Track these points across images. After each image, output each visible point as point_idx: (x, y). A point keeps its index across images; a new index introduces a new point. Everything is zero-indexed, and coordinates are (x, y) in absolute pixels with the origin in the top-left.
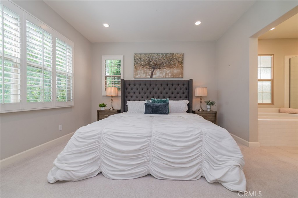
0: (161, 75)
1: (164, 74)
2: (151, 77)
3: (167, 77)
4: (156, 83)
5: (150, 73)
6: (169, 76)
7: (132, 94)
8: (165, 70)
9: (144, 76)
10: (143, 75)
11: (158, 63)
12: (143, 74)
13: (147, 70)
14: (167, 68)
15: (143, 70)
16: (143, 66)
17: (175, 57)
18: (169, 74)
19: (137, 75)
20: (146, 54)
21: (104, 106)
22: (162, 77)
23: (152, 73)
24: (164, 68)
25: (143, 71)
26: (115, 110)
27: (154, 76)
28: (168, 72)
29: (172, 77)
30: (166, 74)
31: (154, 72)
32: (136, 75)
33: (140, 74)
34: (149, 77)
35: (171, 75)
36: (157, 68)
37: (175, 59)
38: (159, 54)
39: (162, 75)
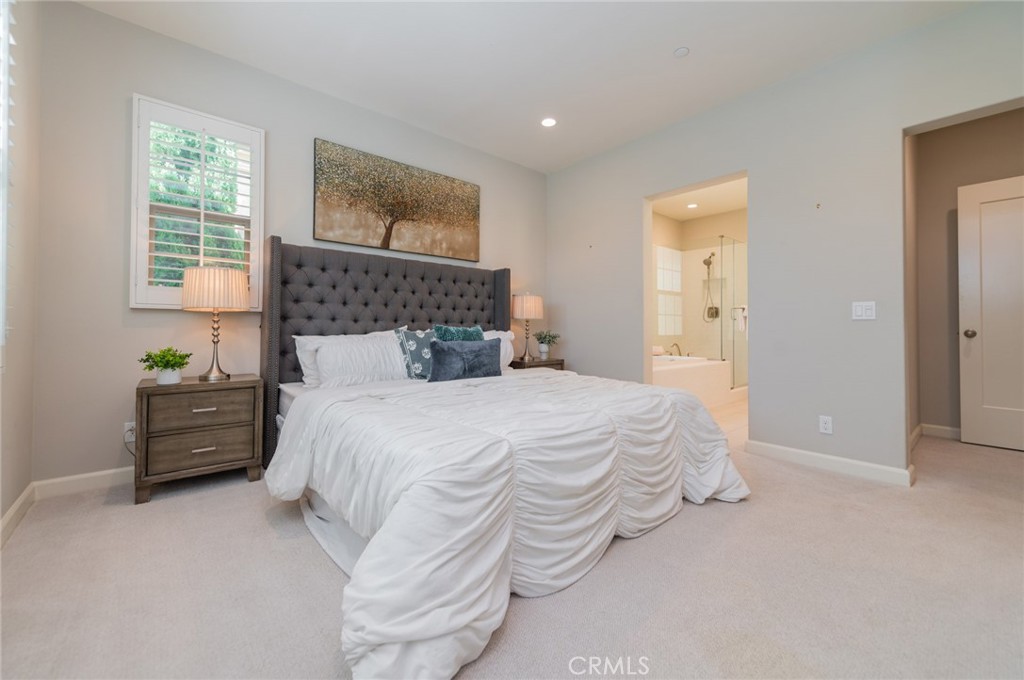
0: (418, 244)
1: (428, 240)
2: (385, 245)
3: (437, 252)
4: (406, 269)
5: (382, 231)
6: (441, 249)
7: (309, 306)
8: (429, 227)
9: (358, 236)
10: (354, 233)
11: (408, 199)
12: (356, 228)
13: (371, 216)
14: (436, 223)
15: (354, 215)
16: (355, 197)
17: (458, 192)
18: (441, 244)
19: (331, 228)
20: (366, 155)
22: (422, 251)
23: (389, 230)
24: (427, 222)
25: (353, 219)
26: (231, 380)
27: (394, 244)
28: (439, 236)
29: (450, 254)
30: (434, 242)
31: (395, 227)
32: (324, 228)
33: (341, 227)
34: (378, 242)
35: (449, 249)
36: (404, 218)
37: (458, 197)
38: (413, 167)
39: (421, 243)
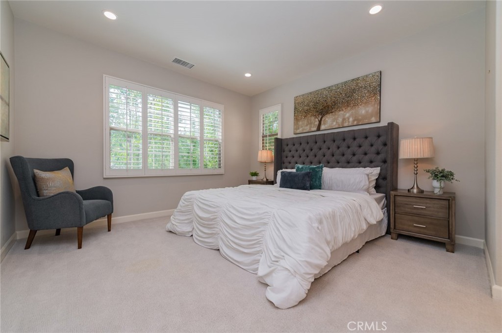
0: (335, 123)
1: (340, 120)
2: (319, 129)
3: (346, 124)
4: (324, 138)
5: (317, 123)
6: (349, 122)
7: (289, 159)
8: (342, 112)
9: (307, 129)
10: (306, 128)
11: (330, 103)
12: (307, 125)
13: (313, 118)
14: (346, 109)
15: (306, 121)
16: (306, 113)
17: (362, 84)
18: (349, 119)
19: (299, 129)
20: (311, 93)
21: (255, 174)
22: (337, 126)
23: (320, 122)
24: (340, 110)
25: (306, 122)
27: (323, 127)
28: (347, 115)
29: (355, 123)
30: (344, 119)
31: (323, 119)
32: (296, 130)
33: (302, 127)
34: (315, 129)
35: (354, 121)
36: (327, 113)
37: (361, 87)
38: (332, 86)
39: (337, 122)
